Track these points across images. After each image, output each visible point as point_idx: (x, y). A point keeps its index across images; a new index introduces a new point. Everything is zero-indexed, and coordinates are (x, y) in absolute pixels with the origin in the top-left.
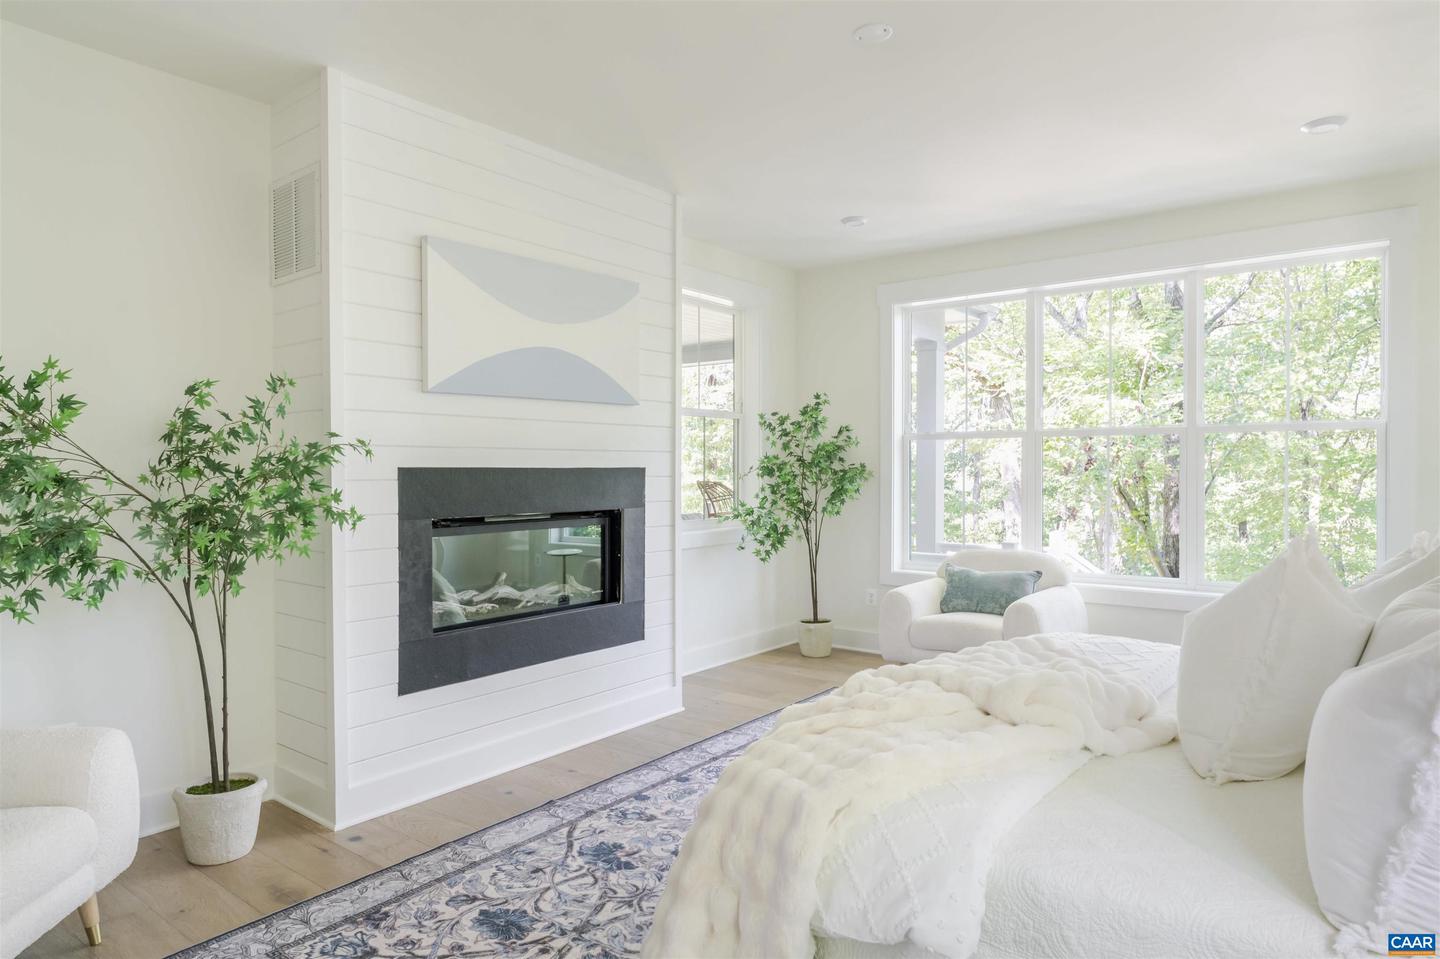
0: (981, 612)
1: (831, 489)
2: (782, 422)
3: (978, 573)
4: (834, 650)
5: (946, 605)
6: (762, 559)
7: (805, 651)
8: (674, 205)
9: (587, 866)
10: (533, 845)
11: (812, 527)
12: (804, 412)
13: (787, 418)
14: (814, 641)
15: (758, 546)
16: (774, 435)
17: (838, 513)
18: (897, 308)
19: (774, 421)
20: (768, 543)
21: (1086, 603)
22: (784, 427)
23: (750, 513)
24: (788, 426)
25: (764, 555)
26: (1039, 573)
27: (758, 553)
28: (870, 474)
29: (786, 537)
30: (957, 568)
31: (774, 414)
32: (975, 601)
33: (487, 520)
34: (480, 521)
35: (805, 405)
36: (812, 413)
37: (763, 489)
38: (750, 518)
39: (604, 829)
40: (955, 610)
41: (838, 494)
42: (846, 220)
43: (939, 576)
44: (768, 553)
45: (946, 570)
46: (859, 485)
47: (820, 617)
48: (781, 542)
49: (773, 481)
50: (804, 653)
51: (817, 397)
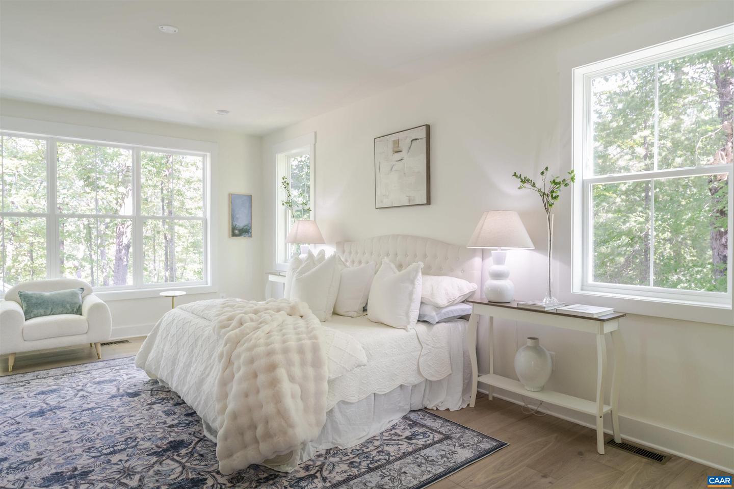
0: (53, 314)
5: (29, 315)
26: (82, 289)
40: (36, 316)
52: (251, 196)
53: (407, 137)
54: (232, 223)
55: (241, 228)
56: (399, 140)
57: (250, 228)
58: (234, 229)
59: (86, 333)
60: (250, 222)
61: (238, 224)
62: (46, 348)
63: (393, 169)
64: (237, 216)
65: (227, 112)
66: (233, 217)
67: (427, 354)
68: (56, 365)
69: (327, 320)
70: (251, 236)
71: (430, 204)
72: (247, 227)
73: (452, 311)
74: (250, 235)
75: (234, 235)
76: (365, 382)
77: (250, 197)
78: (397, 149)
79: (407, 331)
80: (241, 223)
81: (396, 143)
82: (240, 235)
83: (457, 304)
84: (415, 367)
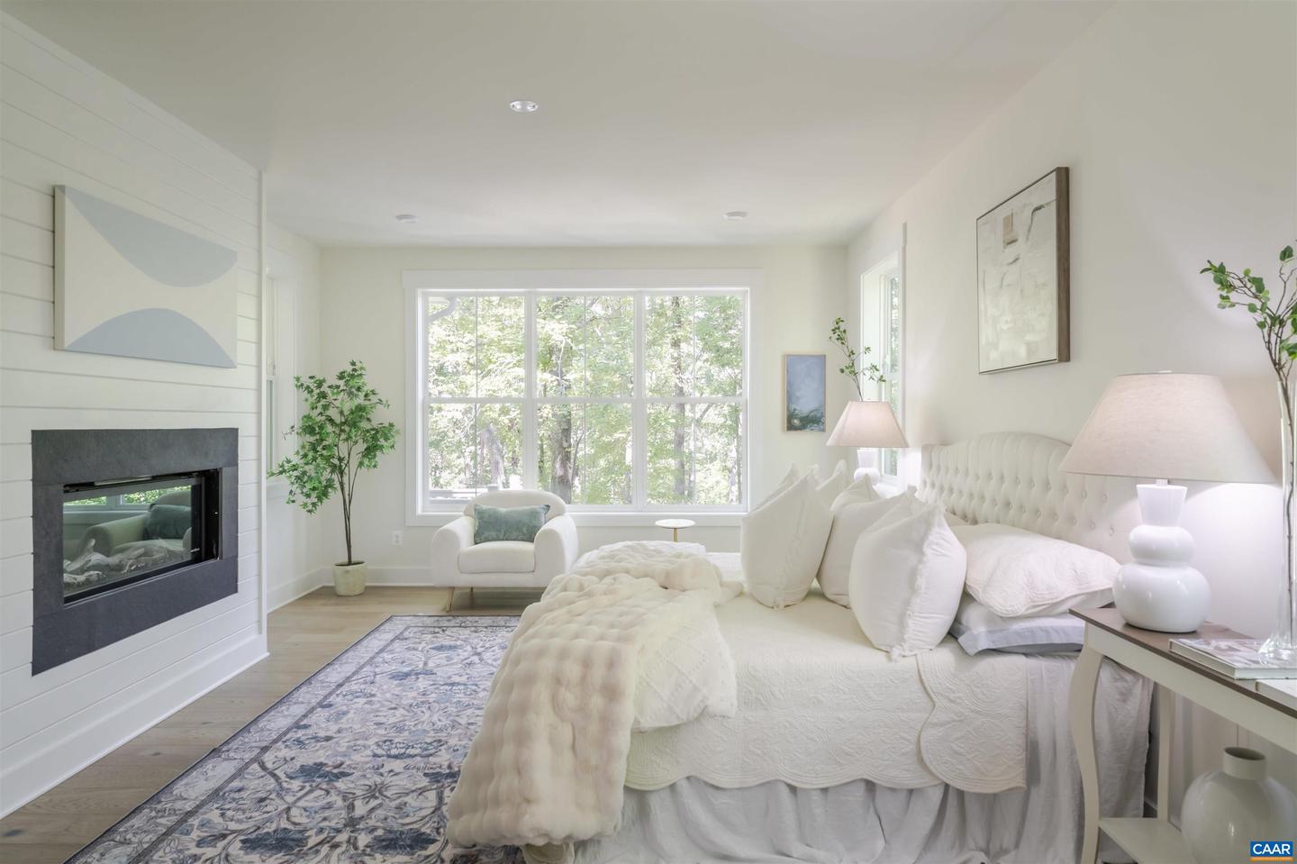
0: (507, 540)
1: (362, 446)
2: (320, 384)
3: (503, 510)
4: (367, 588)
5: (479, 537)
6: (310, 511)
7: (342, 590)
8: (260, 180)
9: (307, 784)
10: (236, 784)
11: (345, 479)
12: (341, 377)
13: (324, 381)
14: (349, 581)
15: (304, 499)
16: (312, 396)
17: (375, 466)
18: (419, 291)
19: (313, 386)
20: (314, 495)
21: (577, 527)
22: (322, 389)
23: (295, 468)
24: (325, 388)
25: (310, 507)
26: (548, 506)
27: (305, 505)
28: (397, 432)
29: (330, 490)
30: (485, 507)
31: (311, 378)
32: (503, 531)
33: (97, 484)
34: (90, 485)
35: (342, 370)
36: (351, 378)
37: (303, 447)
38: (295, 473)
39: (292, 756)
40: (487, 540)
41: (370, 451)
42: (400, 217)
43: (466, 514)
44: (314, 505)
45: (475, 510)
46: (394, 442)
47: (353, 560)
48: (325, 494)
49: (312, 439)
50: (339, 593)
51: (353, 364)
52: (825, 356)
53: (1025, 205)
54: (788, 407)
55: (804, 415)
56: (1012, 215)
57: (823, 416)
58: (791, 416)
59: (533, 571)
60: (823, 404)
61: (797, 408)
62: (501, 585)
63: (1005, 283)
64: (798, 394)
65: (742, 214)
66: (790, 396)
67: (949, 723)
68: (493, 612)
69: (778, 606)
70: (824, 430)
71: (1068, 359)
72: (816, 413)
73: (1046, 631)
74: (822, 427)
75: (791, 427)
76: (759, 752)
77: (822, 358)
78: (1009, 238)
79: (890, 659)
80: (805, 407)
81: (1009, 222)
82: (802, 427)
83: (1062, 614)
84: (912, 747)
